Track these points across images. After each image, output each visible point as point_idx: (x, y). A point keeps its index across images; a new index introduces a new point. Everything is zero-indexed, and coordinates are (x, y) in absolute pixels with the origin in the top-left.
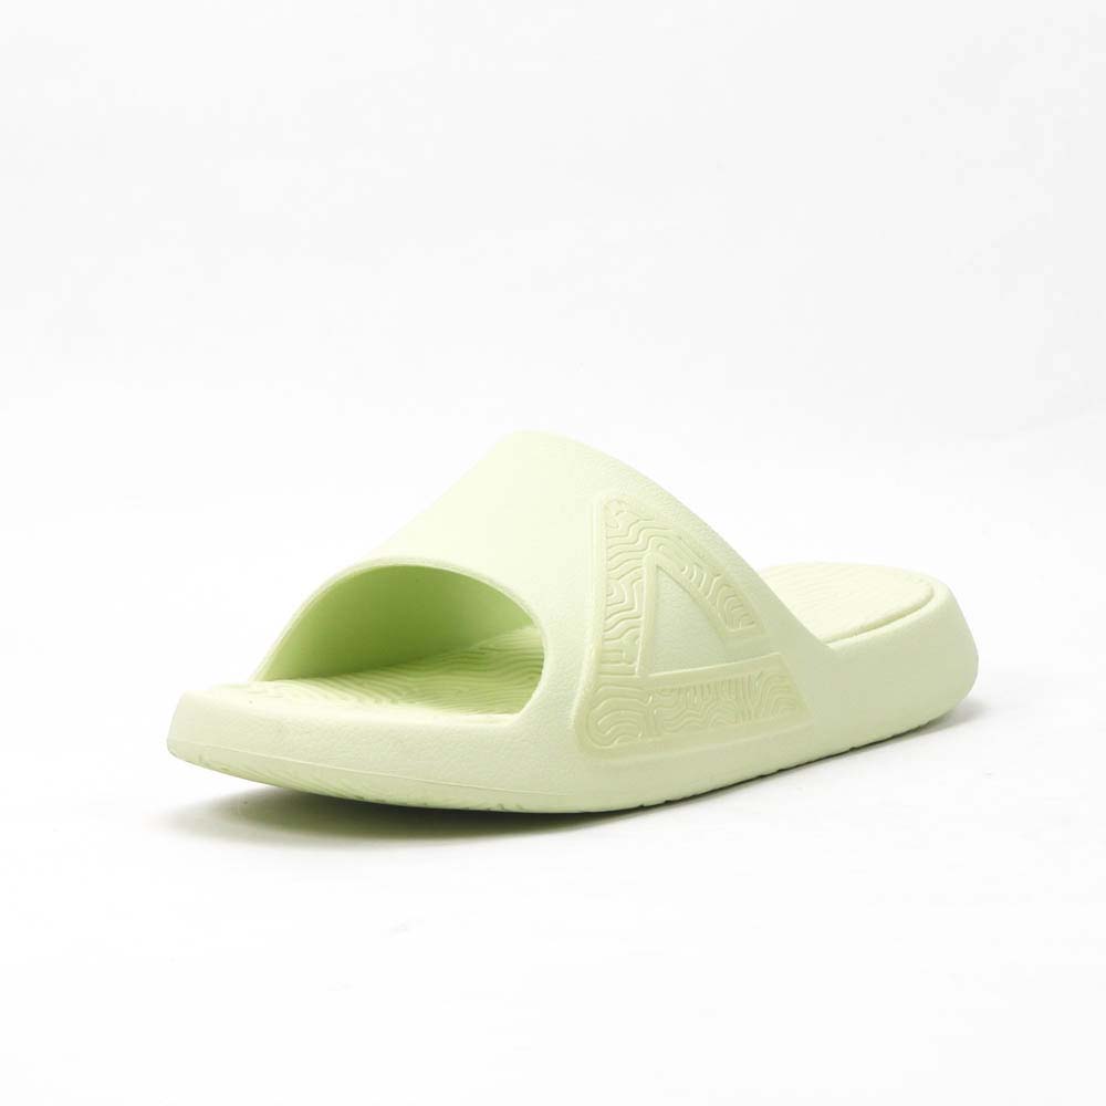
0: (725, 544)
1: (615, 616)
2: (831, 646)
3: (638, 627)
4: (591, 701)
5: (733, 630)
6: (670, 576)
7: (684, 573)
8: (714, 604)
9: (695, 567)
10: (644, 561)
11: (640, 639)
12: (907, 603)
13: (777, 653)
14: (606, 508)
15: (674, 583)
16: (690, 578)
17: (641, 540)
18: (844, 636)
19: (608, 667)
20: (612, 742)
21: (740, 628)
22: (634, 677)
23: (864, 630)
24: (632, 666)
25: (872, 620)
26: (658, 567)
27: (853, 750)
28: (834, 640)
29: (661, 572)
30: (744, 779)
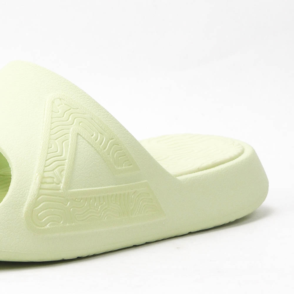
0: (118, 123)
1: (51, 160)
2: (178, 178)
3: (64, 165)
4: (35, 203)
5: (120, 168)
6: (84, 138)
7: (93, 137)
8: (109, 154)
9: (99, 134)
10: (71, 130)
11: (64, 172)
12: (227, 156)
13: (146, 181)
14: (53, 102)
15: (87, 142)
16: (96, 140)
17: (70, 119)
18: (186, 174)
19: (46, 186)
20: (46, 225)
21: (124, 167)
22: (60, 191)
23: (199, 170)
24: (59, 185)
25: (205, 165)
26: (78, 134)
27: (190, 233)
28: (182, 175)
29: (79, 136)
30: (124, 247)
